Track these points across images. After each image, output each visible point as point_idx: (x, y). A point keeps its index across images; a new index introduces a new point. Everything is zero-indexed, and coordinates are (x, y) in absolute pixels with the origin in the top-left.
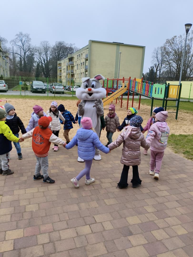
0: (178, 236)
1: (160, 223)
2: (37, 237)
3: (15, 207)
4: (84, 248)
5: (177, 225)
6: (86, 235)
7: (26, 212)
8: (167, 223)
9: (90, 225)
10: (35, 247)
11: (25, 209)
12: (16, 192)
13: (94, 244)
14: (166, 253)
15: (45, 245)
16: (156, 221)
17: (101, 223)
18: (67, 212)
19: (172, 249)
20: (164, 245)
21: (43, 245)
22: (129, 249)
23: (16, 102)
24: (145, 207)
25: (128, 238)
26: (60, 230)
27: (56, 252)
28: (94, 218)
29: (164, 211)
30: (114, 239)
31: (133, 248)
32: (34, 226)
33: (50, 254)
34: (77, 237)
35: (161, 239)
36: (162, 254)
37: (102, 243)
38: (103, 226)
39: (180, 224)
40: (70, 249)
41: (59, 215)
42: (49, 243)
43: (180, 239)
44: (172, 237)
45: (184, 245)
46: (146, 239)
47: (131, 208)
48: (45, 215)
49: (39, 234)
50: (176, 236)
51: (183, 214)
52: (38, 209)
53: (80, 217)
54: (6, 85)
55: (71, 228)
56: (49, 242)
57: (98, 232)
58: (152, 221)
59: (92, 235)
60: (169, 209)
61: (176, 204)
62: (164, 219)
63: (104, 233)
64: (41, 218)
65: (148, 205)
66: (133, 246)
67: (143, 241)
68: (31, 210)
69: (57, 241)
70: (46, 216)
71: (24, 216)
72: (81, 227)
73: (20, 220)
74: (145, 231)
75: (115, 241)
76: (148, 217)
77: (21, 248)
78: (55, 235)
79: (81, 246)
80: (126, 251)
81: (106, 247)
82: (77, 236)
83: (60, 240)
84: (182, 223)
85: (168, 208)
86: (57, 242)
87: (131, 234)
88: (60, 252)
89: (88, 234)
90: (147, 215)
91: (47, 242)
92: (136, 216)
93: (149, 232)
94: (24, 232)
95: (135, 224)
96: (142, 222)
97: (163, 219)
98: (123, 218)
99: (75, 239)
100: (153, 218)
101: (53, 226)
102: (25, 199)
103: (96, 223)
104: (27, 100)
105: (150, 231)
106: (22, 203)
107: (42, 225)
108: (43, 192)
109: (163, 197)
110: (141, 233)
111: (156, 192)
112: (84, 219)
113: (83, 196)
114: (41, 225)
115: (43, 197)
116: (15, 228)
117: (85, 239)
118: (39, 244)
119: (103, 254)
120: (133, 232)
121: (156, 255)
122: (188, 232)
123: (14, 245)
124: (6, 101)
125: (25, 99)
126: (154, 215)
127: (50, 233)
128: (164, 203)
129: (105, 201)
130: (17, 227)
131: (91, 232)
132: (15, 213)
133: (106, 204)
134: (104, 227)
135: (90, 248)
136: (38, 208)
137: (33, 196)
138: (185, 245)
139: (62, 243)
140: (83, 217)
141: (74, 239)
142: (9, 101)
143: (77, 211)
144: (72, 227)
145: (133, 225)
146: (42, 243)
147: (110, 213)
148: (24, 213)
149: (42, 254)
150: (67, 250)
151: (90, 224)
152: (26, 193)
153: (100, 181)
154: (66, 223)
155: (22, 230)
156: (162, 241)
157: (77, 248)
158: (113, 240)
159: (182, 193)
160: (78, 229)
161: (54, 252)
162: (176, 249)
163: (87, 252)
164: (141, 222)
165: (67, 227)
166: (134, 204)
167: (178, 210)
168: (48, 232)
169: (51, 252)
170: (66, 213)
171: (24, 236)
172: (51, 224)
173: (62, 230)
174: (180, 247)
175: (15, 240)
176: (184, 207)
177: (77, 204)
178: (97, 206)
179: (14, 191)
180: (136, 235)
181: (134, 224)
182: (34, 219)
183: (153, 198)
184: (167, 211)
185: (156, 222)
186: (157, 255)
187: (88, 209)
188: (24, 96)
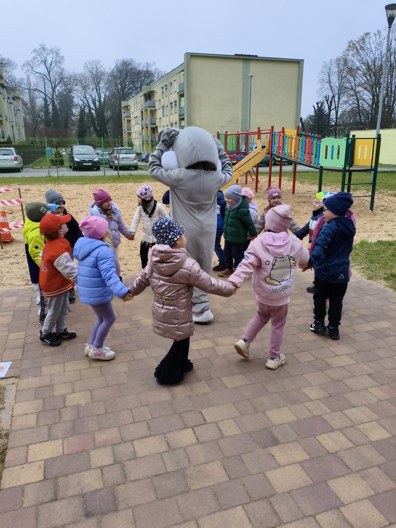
0: (371, 442)
1: (335, 420)
2: (88, 453)
3: (44, 399)
4: (181, 472)
5: (370, 422)
6: (187, 447)
7: (66, 408)
8: (349, 418)
9: (194, 428)
10: (86, 474)
11: (64, 401)
12: (46, 370)
13: (201, 464)
14: (346, 476)
15: (105, 470)
16: (327, 416)
17: (216, 423)
18: (148, 405)
19: (359, 468)
20: (342, 460)
21: (101, 468)
22: (272, 471)
23: (40, 190)
24: (304, 390)
25: (270, 451)
26: (135, 440)
27: (126, 481)
28: (202, 414)
29: (344, 396)
30: (243, 454)
31: (279, 470)
32: (83, 434)
33: (115, 486)
34: (167, 453)
35: (337, 450)
36: (338, 478)
37: (219, 463)
38: (219, 429)
39: (375, 421)
40: (153, 474)
41: (131, 412)
42: (114, 464)
43: (376, 449)
44: (358, 446)
45: (382, 460)
46: (305, 451)
47: (276, 393)
49: (93, 449)
50: (365, 444)
51: (381, 401)
52: (89, 400)
53: (174, 414)
54: (19, 157)
55: (155, 435)
56: (112, 463)
57: (209, 441)
58: (318, 416)
59: (198, 448)
60: (353, 391)
61: (367, 381)
62: (342, 412)
63: (221, 442)
64: (95, 417)
65: (311, 385)
66: (279, 466)
67: (299, 455)
68: (76, 403)
69: (129, 460)
70: (106, 413)
71: (62, 416)
72: (176, 432)
73: (54, 424)
74: (303, 437)
75: (244, 457)
76: (310, 408)
77: (60, 476)
78: (124, 450)
79: (176, 468)
80: (265, 475)
81: (225, 469)
82: (169, 451)
83: (135, 458)
84: (379, 418)
85: (352, 389)
86: (128, 462)
87: (275, 442)
88: (136, 481)
89: (190, 445)
90: (307, 404)
91: (108, 463)
92: (286, 408)
93: (313, 438)
94: (63, 445)
95: (284, 424)
96: (298, 419)
97: (341, 410)
98: (259, 412)
99: (165, 456)
100: (320, 409)
101: (120, 433)
102: (65, 383)
103: (205, 424)
104: (63, 185)
105: (315, 436)
106: (59, 391)
107: (98, 430)
108: (101, 368)
109: (342, 368)
110: (297, 441)
111: (327, 360)
112: (181, 417)
114: (97, 432)
115: (99, 377)
116: (47, 439)
117: (185, 455)
118: (92, 468)
119: (220, 482)
120: (279, 438)
121: (325, 481)
122: (390, 435)
123: (44, 471)
124: (19, 190)
125: (59, 184)
126: (323, 405)
127: (114, 446)
128: (344, 380)
129: (224, 380)
130: (50, 437)
131: (195, 441)
132: (45, 411)
133: (226, 387)
134: (221, 431)
135: (194, 473)
136: (90, 399)
137: (80, 375)
138: (384, 460)
139: (138, 464)
140: (180, 414)
141: (162, 456)
142: (26, 190)
143: (168, 401)
144: (157, 433)
145: (280, 425)
146: (100, 464)
147: (234, 403)
148: (63, 410)
149: (100, 486)
150: (149, 477)
151: (194, 426)
152: (66, 370)
153: (214, 341)
154: (146, 426)
155: (60, 441)
156: (339, 454)
157: (169, 472)
158: (239, 455)
159: (382, 358)
160: (171, 436)
161: (123, 482)
162: (366, 469)
163: (189, 480)
164: (296, 419)
165: (148, 434)
166: (281, 385)
167: (373, 392)
168: (111, 445)
169: (117, 482)
170: (146, 407)
171: (65, 452)
172: (116, 428)
173: (139, 440)
174: (375, 464)
175: (46, 461)
176: (384, 386)
177: (168, 388)
178: (208, 390)
179: (41, 368)
180: (287, 444)
181: (281, 423)
182: (83, 419)
183: (322, 371)
184: (349, 396)
185: (326, 419)
186: (328, 482)
187: (189, 396)
188: (55, 177)
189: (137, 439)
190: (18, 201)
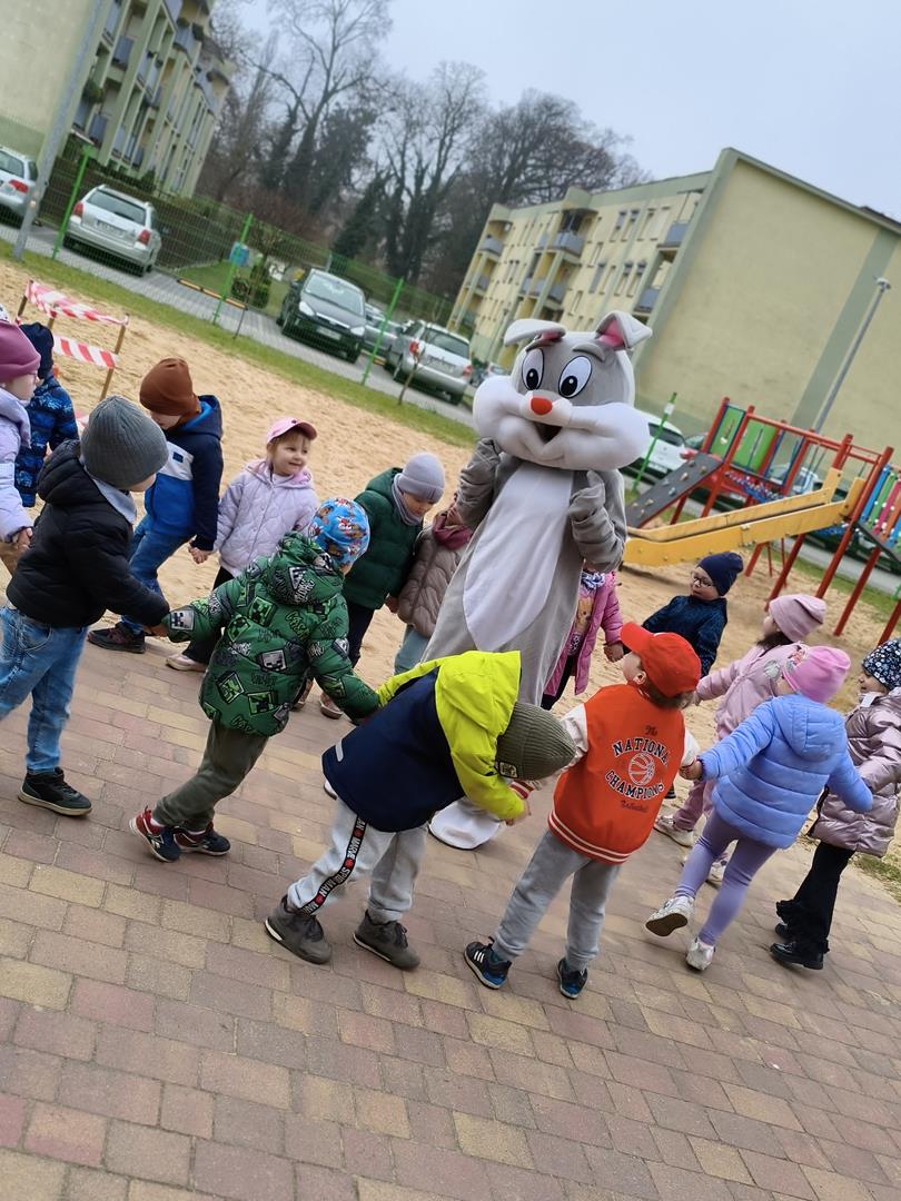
18: (215, 1095)
26: (139, 1179)
28: (358, 1193)
32: (4, 1093)
41: (162, 1092)
48: (87, 1059)
49: (13, 1150)
52: (60, 1004)
53: (279, 1156)
54: (156, 237)
55: (202, 1192)
64: (56, 1061)
68: (19, 994)
70: (91, 1063)
78: (96, 1195)
101: (106, 1140)
102: (14, 921)
104: (241, 363)
107: (48, 1103)
108: (129, 922)
112: (295, 1176)
113: (346, 1038)
114: (42, 1105)
115: (116, 948)
124: (123, 329)
125: (231, 355)
127: (74, 1170)
129: (457, 1122)
133: (457, 1144)
136: (63, 1000)
137: (65, 921)
140: (296, 1163)
142: (136, 334)
143: (276, 1109)
144: (210, 1190)
152: (32, 887)
153: (477, 994)
154: (184, 1151)
165: (183, 1180)
168: (66, 1162)
170: (207, 1097)
172: (101, 1121)
173: (151, 1186)
177: (291, 1070)
178: (403, 1130)
182: (21, 1051)
187: (342, 1125)
188: (229, 333)
189: (146, 1181)
190: (106, 356)
